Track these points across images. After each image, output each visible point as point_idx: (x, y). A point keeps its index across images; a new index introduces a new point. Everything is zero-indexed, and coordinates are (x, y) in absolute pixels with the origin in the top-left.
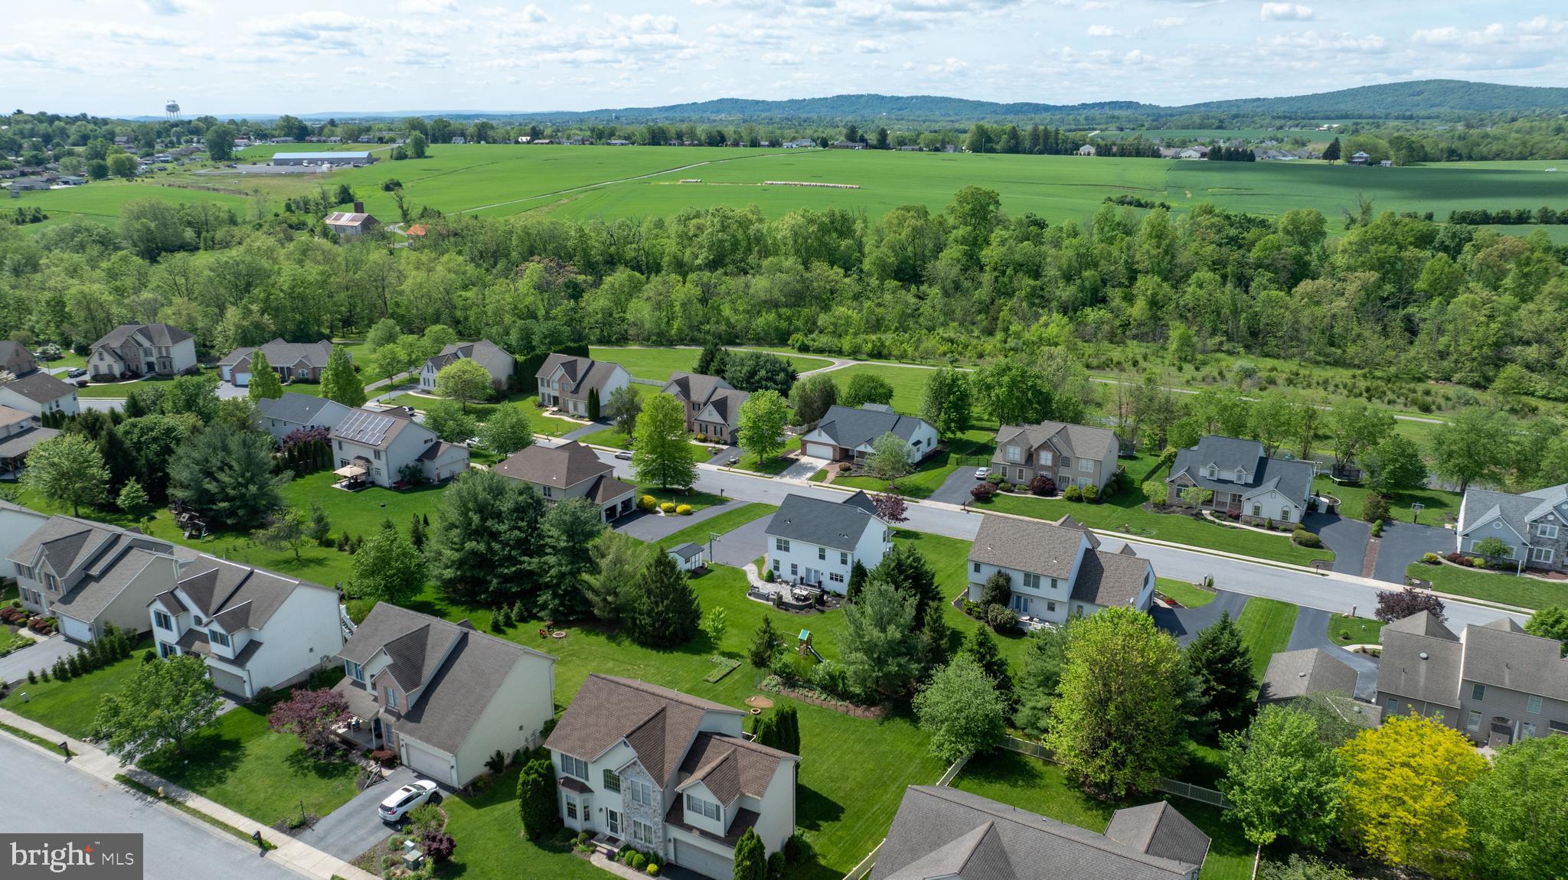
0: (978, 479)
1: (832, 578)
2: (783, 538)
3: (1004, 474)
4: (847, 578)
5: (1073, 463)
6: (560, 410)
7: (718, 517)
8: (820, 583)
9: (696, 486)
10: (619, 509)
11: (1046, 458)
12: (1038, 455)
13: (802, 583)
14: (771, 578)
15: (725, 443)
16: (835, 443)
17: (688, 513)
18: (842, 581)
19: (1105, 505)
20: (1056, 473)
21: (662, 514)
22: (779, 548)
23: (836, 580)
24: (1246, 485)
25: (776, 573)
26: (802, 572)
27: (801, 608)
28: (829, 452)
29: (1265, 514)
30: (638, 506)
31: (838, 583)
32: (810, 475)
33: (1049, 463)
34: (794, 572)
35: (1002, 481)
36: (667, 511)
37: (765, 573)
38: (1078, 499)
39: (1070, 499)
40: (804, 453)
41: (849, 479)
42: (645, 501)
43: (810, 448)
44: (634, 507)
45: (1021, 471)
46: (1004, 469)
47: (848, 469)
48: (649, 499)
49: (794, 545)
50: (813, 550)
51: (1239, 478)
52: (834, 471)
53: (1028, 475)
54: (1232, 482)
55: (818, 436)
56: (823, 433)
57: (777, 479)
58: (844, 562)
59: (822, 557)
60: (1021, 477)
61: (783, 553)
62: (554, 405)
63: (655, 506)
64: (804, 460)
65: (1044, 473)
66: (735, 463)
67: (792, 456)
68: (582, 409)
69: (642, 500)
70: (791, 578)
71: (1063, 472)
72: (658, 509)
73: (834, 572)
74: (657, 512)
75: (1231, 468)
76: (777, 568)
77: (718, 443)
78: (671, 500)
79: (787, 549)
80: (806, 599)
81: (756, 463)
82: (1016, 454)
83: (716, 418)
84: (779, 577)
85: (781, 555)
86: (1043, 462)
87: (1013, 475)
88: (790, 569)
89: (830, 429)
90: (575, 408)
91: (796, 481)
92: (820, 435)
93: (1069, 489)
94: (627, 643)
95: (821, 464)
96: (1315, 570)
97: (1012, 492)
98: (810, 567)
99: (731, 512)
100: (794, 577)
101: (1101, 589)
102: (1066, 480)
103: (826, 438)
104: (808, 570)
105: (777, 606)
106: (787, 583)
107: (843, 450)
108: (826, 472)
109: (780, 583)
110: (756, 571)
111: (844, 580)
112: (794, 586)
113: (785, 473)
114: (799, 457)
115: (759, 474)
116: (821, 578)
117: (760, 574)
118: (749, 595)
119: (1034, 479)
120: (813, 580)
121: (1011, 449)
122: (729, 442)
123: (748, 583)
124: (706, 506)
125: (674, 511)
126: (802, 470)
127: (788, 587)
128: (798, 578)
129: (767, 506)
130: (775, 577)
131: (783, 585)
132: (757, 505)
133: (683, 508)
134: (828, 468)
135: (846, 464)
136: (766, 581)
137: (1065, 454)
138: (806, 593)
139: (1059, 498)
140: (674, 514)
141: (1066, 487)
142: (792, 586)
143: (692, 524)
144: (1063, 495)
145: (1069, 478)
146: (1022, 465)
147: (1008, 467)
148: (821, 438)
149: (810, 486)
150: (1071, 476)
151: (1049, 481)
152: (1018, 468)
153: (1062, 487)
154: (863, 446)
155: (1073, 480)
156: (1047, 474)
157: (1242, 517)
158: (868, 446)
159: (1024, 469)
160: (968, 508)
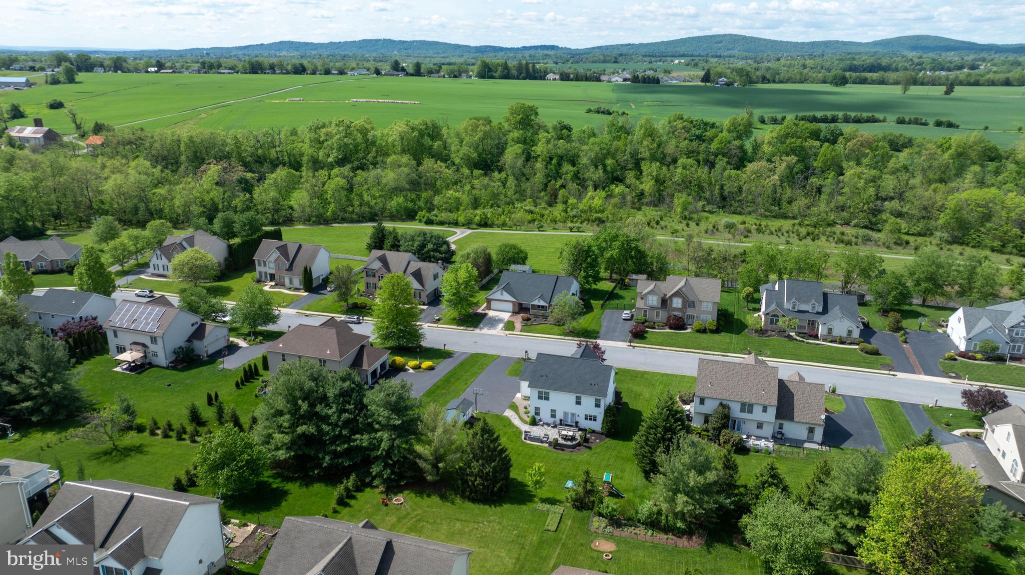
0: (624, 320)
1: (586, 419)
2: (544, 390)
3: (645, 316)
4: (600, 418)
5: (697, 304)
6: (276, 285)
7: (455, 369)
8: (577, 423)
9: (425, 343)
10: (379, 371)
11: (677, 303)
12: (671, 301)
13: (561, 424)
14: (534, 423)
15: (424, 304)
16: (514, 300)
17: (431, 368)
18: (595, 420)
19: (723, 334)
20: (684, 313)
21: (411, 371)
22: (540, 398)
23: (590, 420)
24: (818, 313)
25: (537, 418)
26: (560, 415)
27: (574, 447)
28: (510, 307)
29: (835, 333)
30: (390, 366)
31: (592, 422)
32: (501, 325)
33: (680, 306)
34: (553, 416)
35: (646, 321)
36: (414, 368)
37: (528, 420)
38: (704, 331)
39: (698, 331)
40: (489, 307)
41: (533, 327)
42: (398, 362)
43: (494, 304)
44: (387, 367)
45: (658, 313)
46: (645, 311)
47: (528, 319)
48: (399, 359)
49: (553, 395)
50: (572, 398)
51: (813, 308)
52: (518, 321)
53: (663, 316)
54: (808, 312)
55: (498, 294)
56: (504, 292)
57: (477, 331)
58: (598, 405)
59: (578, 403)
60: (658, 317)
61: (543, 401)
62: (271, 281)
63: (404, 365)
64: (491, 313)
65: (676, 313)
66: (439, 320)
67: (480, 311)
68: (297, 282)
69: (394, 361)
70: (551, 420)
71: (690, 312)
72: (407, 367)
73: (589, 413)
74: (406, 370)
75: (807, 302)
76: (537, 413)
78: (416, 359)
79: (547, 399)
80: (573, 438)
81: (454, 319)
82: (654, 301)
83: (415, 284)
84: (540, 420)
85: (542, 404)
86: (674, 305)
87: (652, 316)
88: (549, 413)
89: (508, 289)
90: (291, 282)
91: (492, 332)
92: (502, 294)
93: (696, 324)
94: (458, 500)
95: (506, 316)
96: (887, 372)
97: (654, 328)
98: (566, 411)
99: (461, 364)
100: (553, 419)
101: (796, 410)
102: (692, 317)
103: (507, 296)
104: (566, 414)
105: (554, 448)
106: (548, 425)
107: (520, 305)
108: (513, 323)
109: (542, 425)
110: (516, 416)
111: (597, 419)
112: (555, 427)
113: (481, 325)
114: (487, 311)
115: (462, 328)
116: (577, 419)
117: (521, 419)
118: (525, 439)
119: (669, 318)
120: (569, 420)
121: (650, 297)
122: (426, 302)
123: (517, 428)
124: (440, 360)
125: (420, 367)
126: (494, 322)
127: (550, 428)
128: (557, 420)
129: (485, 355)
130: (537, 420)
131: (545, 426)
132: (477, 356)
133: (426, 364)
134: (513, 319)
135: (526, 315)
136: (530, 425)
137: (691, 299)
138: (571, 433)
139: (689, 331)
140: (421, 370)
141: (693, 322)
142: (553, 427)
143: (439, 378)
144: (692, 329)
145: (694, 316)
146: (659, 308)
147: (648, 310)
148: (503, 296)
149: (506, 335)
150: (695, 314)
151: (680, 319)
152: (656, 311)
153: (688, 322)
154: (537, 301)
155: (697, 317)
156: (678, 314)
157: (819, 336)
158: (542, 301)
159: (660, 311)
160: (632, 344)
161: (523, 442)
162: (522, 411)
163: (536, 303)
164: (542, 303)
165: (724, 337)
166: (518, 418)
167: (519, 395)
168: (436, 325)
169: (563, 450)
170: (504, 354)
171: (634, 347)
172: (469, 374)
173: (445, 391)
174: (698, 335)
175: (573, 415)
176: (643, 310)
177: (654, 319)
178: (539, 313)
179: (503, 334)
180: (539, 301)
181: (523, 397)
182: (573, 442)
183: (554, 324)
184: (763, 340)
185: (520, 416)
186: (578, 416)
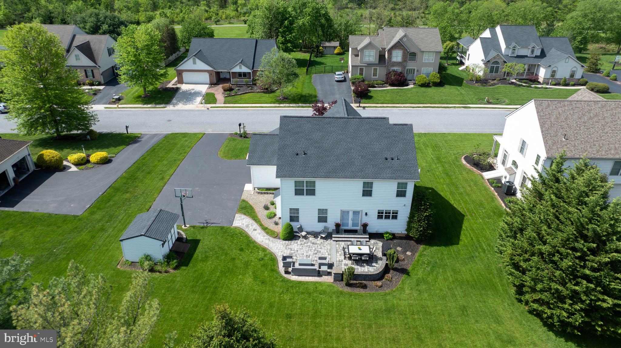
1: (380, 217)
2: (305, 180)
3: (361, 74)
4: (405, 213)
5: (418, 56)
7: (143, 158)
8: (365, 226)
9: (98, 127)
10: (12, 174)
12: (390, 54)
13: (336, 232)
15: (100, 84)
16: (210, 68)
17: (106, 161)
18: (395, 217)
19: (446, 86)
20: (405, 67)
21: (74, 169)
22: (298, 192)
23: (387, 217)
24: (537, 57)
25: (295, 225)
26: (333, 218)
28: (206, 77)
29: (558, 76)
30: (36, 165)
31: (390, 222)
32: (199, 99)
33: (399, 60)
34: (322, 219)
36: (77, 164)
37: (279, 230)
38: (425, 85)
39: (422, 85)
40: (181, 81)
41: (238, 97)
42: (47, 158)
43: (186, 76)
44: (32, 168)
45: (375, 70)
46: (361, 70)
47: (231, 90)
48: (50, 154)
49: (321, 185)
50: (357, 186)
51: (533, 52)
52: (219, 92)
53: (381, 72)
54: (526, 56)
55: (188, 64)
56: (198, 61)
57: (170, 107)
58: (401, 194)
59: (367, 193)
60: (375, 75)
61: (305, 199)
63: (61, 160)
64: (184, 87)
65: (395, 68)
66: (119, 100)
67: (170, 85)
69: (41, 157)
70: (320, 226)
71: (411, 65)
72: (65, 163)
73: (385, 207)
74: (65, 168)
75: (525, 47)
76: (294, 218)
77: (92, 84)
78: (79, 149)
79: (311, 192)
81: (140, 97)
82: (371, 57)
83: (85, 61)
84: (301, 229)
85: (302, 202)
86: (394, 59)
87: (370, 74)
88: (316, 216)
89: (201, 57)
91: (189, 107)
92: (195, 63)
93: (418, 78)
95: (204, 89)
98: (345, 208)
100: (323, 225)
102: (412, 71)
103: (200, 65)
104: (344, 214)
105: (348, 285)
106: (316, 235)
107: (218, 74)
108: (213, 95)
109: (305, 237)
110: (256, 226)
111: (399, 215)
112: (329, 236)
113: (174, 101)
114: (179, 86)
115: (149, 106)
116: (365, 220)
117: (265, 229)
118: (287, 272)
119: (388, 74)
120: (350, 223)
121: (367, 52)
122: (103, 82)
123: (264, 250)
124: (121, 148)
125: (88, 161)
126: (189, 96)
127: (319, 241)
128: (331, 225)
129: (185, 135)
130: (295, 229)
131: (311, 239)
132: (175, 136)
133: (97, 155)
134: (212, 91)
135: (227, 85)
136: (285, 239)
137: (412, 50)
138: (365, 250)
139: (411, 86)
140: (89, 165)
141: (413, 77)
142: (326, 238)
143: (119, 174)
144: (414, 84)
145: (414, 70)
146: (377, 64)
147: (364, 68)
148: (195, 65)
149: (208, 109)
150: (416, 68)
151: (400, 74)
152: (373, 68)
153: (409, 77)
154: (238, 67)
155: (418, 71)
156: (398, 69)
157: (541, 80)
158: (243, 67)
159: (378, 68)
160: (361, 105)
161: (285, 281)
162: (262, 214)
163: (237, 69)
164: (244, 70)
165: (447, 89)
166: (259, 230)
167: (248, 187)
168: (115, 106)
169: (365, 287)
170: (210, 131)
171: (364, 107)
172: (165, 162)
173: (127, 196)
174: (423, 89)
175: (356, 213)
176: (359, 68)
177: (372, 77)
178: (242, 82)
179: (203, 108)
180: (241, 68)
181: (256, 189)
182: (375, 266)
183: (262, 92)
184: (490, 89)
185: (261, 225)
186: (366, 214)
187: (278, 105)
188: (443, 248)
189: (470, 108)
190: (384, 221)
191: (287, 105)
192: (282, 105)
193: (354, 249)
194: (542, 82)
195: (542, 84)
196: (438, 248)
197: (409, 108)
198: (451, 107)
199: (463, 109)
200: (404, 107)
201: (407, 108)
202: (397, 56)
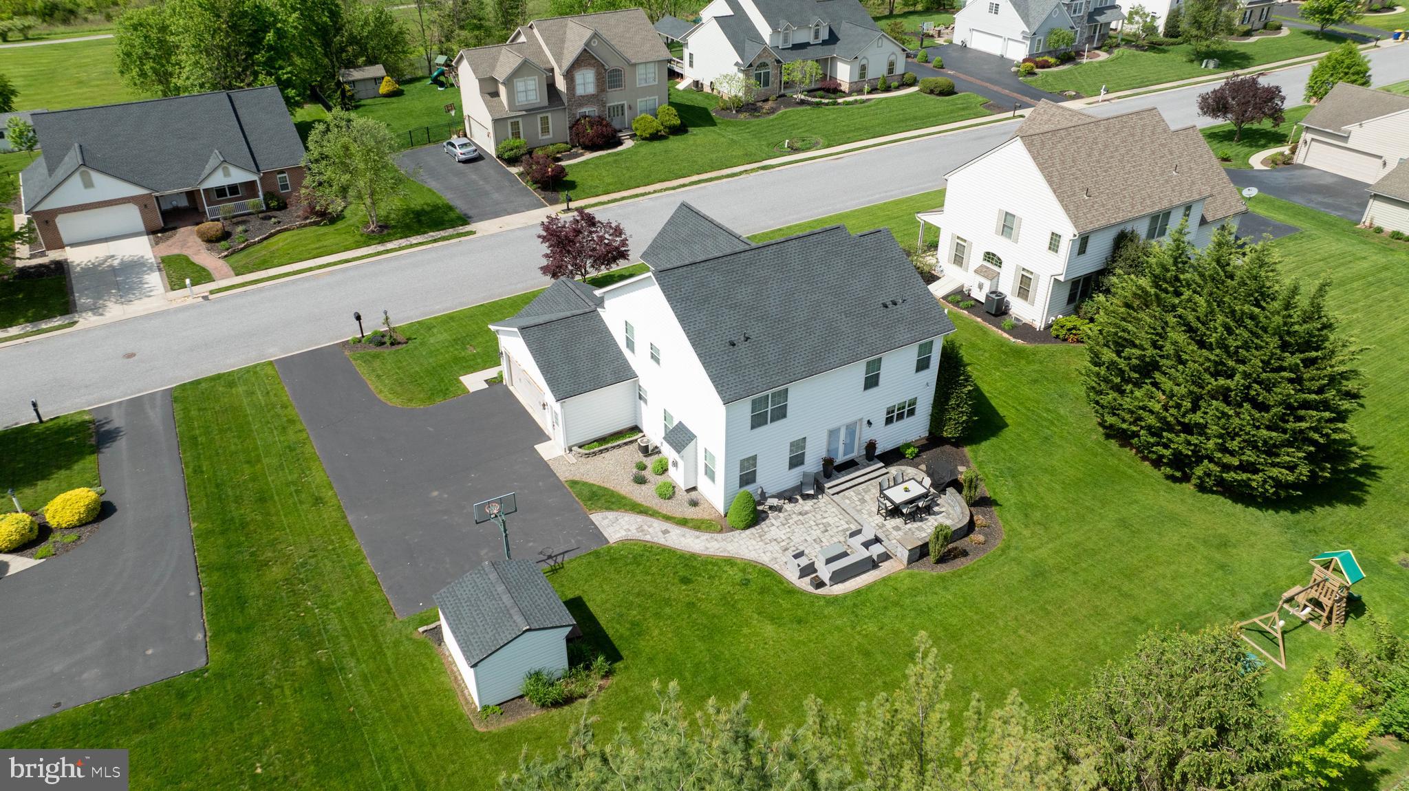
0: (463, 162)
1: (889, 421)
2: (770, 389)
3: (516, 135)
4: (926, 398)
5: (626, 77)
8: (871, 446)
12: (571, 80)
13: (827, 474)
16: (139, 191)
17: (100, 510)
18: (911, 412)
19: (692, 131)
20: (603, 104)
21: (18, 563)
22: (758, 421)
23: (900, 417)
24: (825, 43)
25: (754, 491)
26: (816, 449)
28: (132, 217)
29: (872, 72)
31: (907, 421)
32: (152, 279)
33: (591, 89)
34: (797, 460)
35: (528, 148)
38: (655, 137)
39: (647, 139)
40: (56, 242)
41: (259, 252)
45: (545, 121)
46: (515, 125)
47: (224, 235)
49: (797, 394)
50: (854, 376)
51: (816, 33)
52: (195, 249)
53: (558, 124)
54: (809, 44)
55: (71, 187)
56: (96, 177)
58: (923, 364)
59: (872, 381)
60: (545, 130)
61: (767, 429)
65: (586, 110)
70: (791, 479)
71: (615, 98)
73: (896, 400)
75: (805, 23)
79: (780, 413)
82: (531, 92)
84: (764, 495)
85: (762, 440)
86: (580, 91)
87: (534, 133)
88: (786, 458)
91: (138, 307)
92: (88, 184)
93: (636, 125)
95: (143, 248)
96: (1010, 114)
98: (833, 426)
99: (190, 446)
100: (797, 472)
103: (107, 187)
104: (833, 434)
105: (940, 560)
106: (789, 496)
107: (158, 202)
108: (184, 259)
109: (777, 508)
110: (657, 523)
111: (918, 406)
112: (818, 490)
113: (82, 299)
114: (56, 256)
116: (869, 435)
117: (682, 522)
118: (820, 585)
119: (575, 125)
120: (841, 449)
121: (520, 85)
123: (729, 561)
124: (87, 463)
125: (47, 530)
126: (117, 279)
127: (803, 504)
129: (225, 380)
130: (756, 499)
131: (789, 506)
133: (63, 503)
134: (170, 248)
135: (205, 227)
137: (613, 64)
139: (628, 144)
140: (60, 538)
141: (623, 121)
144: (633, 136)
145: (622, 106)
146: (546, 107)
147: (520, 120)
148: (90, 190)
149: (205, 298)
150: (625, 102)
151: (599, 121)
152: (539, 117)
153: (616, 124)
154: (220, 173)
155: (630, 107)
156: (590, 110)
157: (845, 87)
158: (233, 170)
159: (549, 115)
160: (571, 206)
161: (830, 601)
162: (642, 495)
163: (218, 180)
164: (238, 176)
165: (699, 136)
166: (674, 529)
167: (550, 450)
169: (964, 553)
172: (270, 460)
173: (278, 570)
174: (657, 145)
175: (850, 427)
176: (509, 122)
177: (540, 137)
178: (244, 207)
179: (190, 301)
180: (227, 174)
181: (575, 448)
182: (941, 512)
183: (311, 224)
184: (772, 120)
185: (668, 518)
186: (869, 423)
187: (380, 248)
188: (993, 440)
189: (773, 167)
190: (897, 425)
191: (403, 242)
192: (390, 246)
193: (898, 495)
194: (847, 91)
195: (850, 94)
196: (988, 442)
197: (667, 192)
198: (741, 173)
199: (762, 172)
200: (655, 192)
201: (664, 193)
202: (586, 82)
